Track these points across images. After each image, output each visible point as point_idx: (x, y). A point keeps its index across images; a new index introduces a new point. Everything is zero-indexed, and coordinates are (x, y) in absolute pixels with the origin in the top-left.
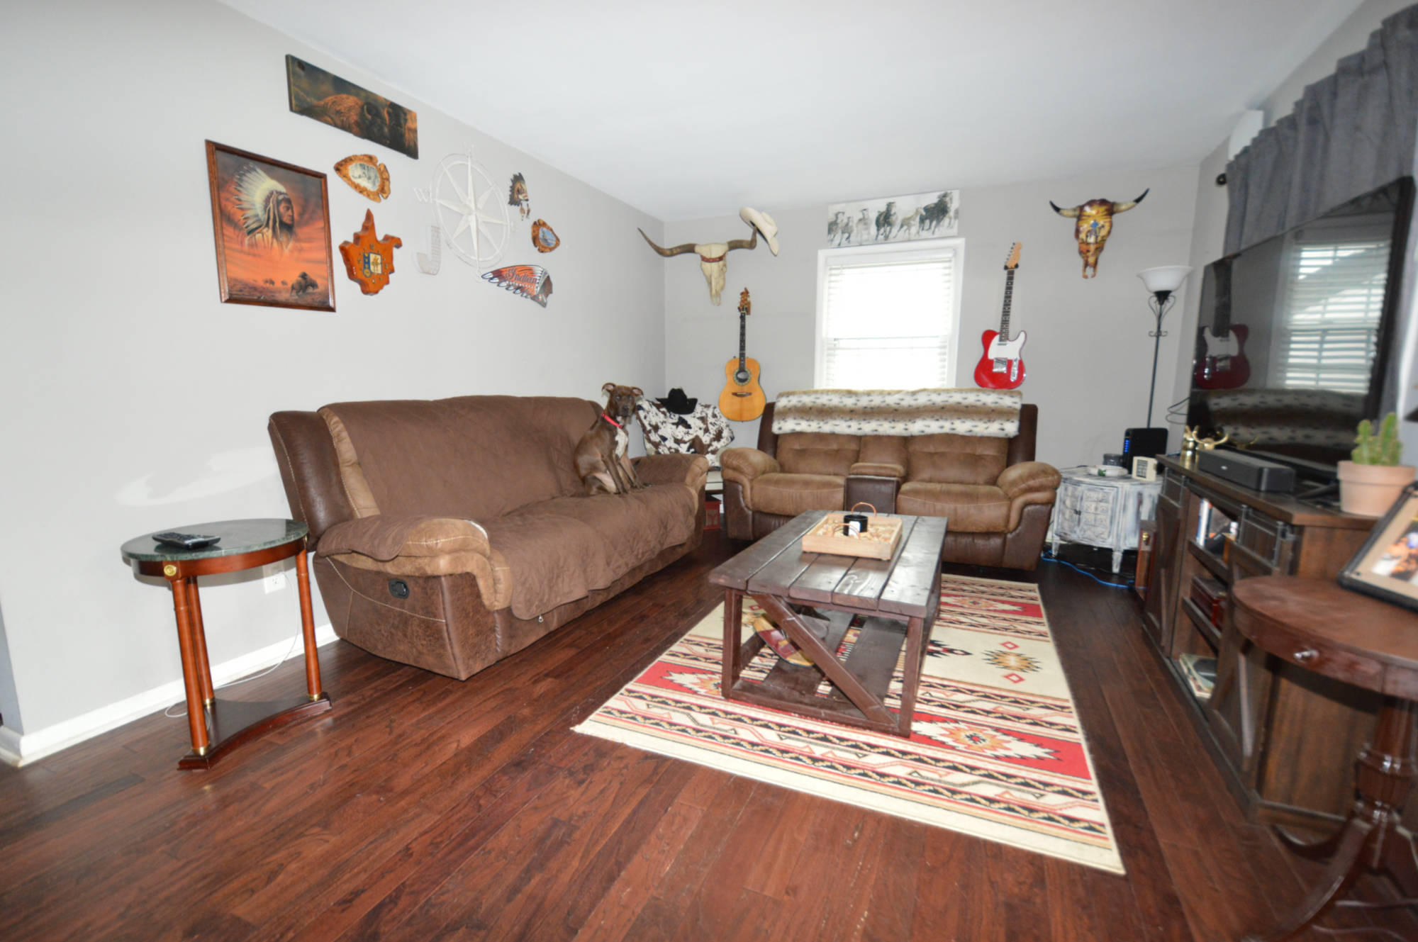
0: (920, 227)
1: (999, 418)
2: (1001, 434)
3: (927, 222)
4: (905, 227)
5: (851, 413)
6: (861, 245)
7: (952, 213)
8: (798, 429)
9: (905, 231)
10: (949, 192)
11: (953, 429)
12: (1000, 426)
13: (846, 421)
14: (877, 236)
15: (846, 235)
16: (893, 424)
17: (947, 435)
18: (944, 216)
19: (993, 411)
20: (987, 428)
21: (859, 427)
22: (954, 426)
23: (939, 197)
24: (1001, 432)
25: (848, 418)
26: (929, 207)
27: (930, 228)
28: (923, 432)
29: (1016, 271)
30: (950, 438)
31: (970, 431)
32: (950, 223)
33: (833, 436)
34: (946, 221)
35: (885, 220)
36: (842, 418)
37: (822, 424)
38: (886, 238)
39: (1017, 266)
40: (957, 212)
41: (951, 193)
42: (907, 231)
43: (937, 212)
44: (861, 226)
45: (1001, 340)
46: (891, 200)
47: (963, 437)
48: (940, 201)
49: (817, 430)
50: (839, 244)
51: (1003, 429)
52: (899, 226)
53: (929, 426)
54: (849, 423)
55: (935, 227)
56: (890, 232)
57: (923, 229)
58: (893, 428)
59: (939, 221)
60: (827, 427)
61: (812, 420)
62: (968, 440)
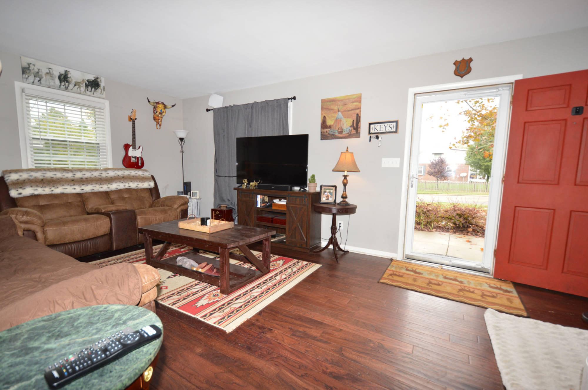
0: (86, 88)
1: (147, 181)
2: (149, 187)
3: (90, 88)
4: (77, 87)
5: (73, 182)
6: (49, 87)
7: (102, 87)
8: (36, 193)
9: (78, 88)
10: (99, 77)
11: (130, 186)
12: (148, 184)
13: (71, 186)
14: (60, 86)
15: (38, 79)
16: (101, 186)
17: (127, 189)
18: (98, 88)
19: (143, 178)
20: (143, 185)
21: (81, 188)
22: (129, 185)
23: (94, 77)
24: (149, 186)
25: (72, 185)
26: (90, 81)
27: (91, 91)
28: (117, 188)
29: (136, 121)
30: (129, 190)
31: (137, 187)
32: (101, 92)
33: (62, 195)
34: (99, 90)
35: (64, 78)
36: (68, 184)
37: (53, 189)
38: (66, 88)
39: (136, 119)
40: (104, 87)
41: (100, 78)
42: (79, 89)
43: (94, 84)
44: (48, 77)
45: (133, 148)
46: (68, 70)
47: (134, 189)
48: (95, 79)
49: (50, 193)
50: (33, 83)
51: (150, 185)
52: (73, 85)
53: (119, 186)
54: (74, 187)
55: (94, 91)
56: (68, 86)
57: (87, 90)
58: (102, 188)
59: (96, 89)
60: (58, 190)
61: (45, 187)
62: (136, 190)
